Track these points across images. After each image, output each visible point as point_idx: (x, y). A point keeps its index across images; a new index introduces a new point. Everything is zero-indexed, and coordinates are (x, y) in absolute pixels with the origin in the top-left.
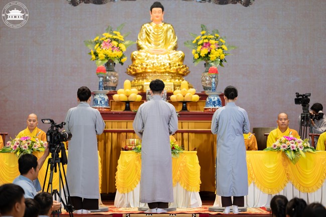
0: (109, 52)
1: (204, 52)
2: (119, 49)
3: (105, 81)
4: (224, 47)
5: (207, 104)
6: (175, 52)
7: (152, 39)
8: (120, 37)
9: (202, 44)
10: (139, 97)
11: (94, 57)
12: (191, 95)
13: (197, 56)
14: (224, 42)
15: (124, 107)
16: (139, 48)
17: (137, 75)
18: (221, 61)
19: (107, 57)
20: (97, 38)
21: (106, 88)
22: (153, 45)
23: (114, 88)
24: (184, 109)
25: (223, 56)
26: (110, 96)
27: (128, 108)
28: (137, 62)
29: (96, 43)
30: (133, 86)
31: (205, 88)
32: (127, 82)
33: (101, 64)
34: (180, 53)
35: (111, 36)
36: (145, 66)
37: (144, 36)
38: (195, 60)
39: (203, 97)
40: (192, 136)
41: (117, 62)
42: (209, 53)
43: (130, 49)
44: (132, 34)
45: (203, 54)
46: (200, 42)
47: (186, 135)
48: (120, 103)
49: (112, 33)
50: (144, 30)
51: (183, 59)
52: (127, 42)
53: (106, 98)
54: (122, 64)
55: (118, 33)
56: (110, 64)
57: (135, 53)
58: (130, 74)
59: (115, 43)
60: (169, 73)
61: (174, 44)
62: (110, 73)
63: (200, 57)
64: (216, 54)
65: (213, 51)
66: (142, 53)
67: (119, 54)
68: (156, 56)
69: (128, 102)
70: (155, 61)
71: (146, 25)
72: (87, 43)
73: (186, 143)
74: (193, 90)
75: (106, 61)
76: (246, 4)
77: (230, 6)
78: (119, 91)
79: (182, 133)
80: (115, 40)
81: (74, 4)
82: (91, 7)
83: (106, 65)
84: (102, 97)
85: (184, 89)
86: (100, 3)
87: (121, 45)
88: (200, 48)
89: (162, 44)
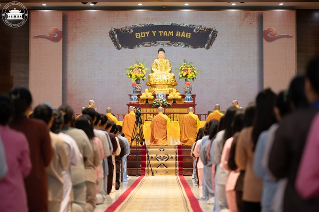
0: (137, 74)
1: (185, 74)
2: (143, 73)
3: (136, 88)
4: (195, 71)
5: (185, 100)
6: (170, 74)
7: (159, 67)
8: (143, 66)
9: (184, 70)
10: (153, 97)
11: (130, 76)
12: (177, 95)
13: (181, 76)
14: (195, 68)
15: (145, 102)
16: (152, 72)
17: (151, 85)
18: (193, 78)
19: (136, 77)
20: (131, 67)
21: (136, 92)
22: (159, 70)
23: (140, 92)
24: (174, 102)
25: (194, 76)
26: (138, 96)
27: (147, 102)
28: (151, 79)
29: (131, 69)
30: (149, 91)
31: (186, 92)
32: (147, 90)
33: (133, 80)
34: (173, 74)
35: (138, 66)
36: (155, 81)
37: (155, 66)
38: (180, 78)
39: (183, 96)
40: (178, 115)
41: (141, 79)
42: (187, 74)
43: (148, 73)
44: (149, 65)
45: (184, 75)
46: (183, 69)
47: (175, 115)
48: (143, 100)
49: (138, 64)
50: (155, 62)
51: (174, 77)
52: (146, 69)
53: (137, 97)
54: (144, 80)
55: (142, 64)
56: (138, 80)
57: (150, 74)
58: (148, 85)
59: (140, 70)
60: (167, 84)
61: (170, 69)
62: (137, 85)
63: (183, 76)
64: (190, 75)
65: (189, 73)
66: (154, 74)
67: (143, 75)
68: (161, 76)
69: (147, 99)
70: (160, 79)
71: (156, 60)
72: (126, 69)
73: (175, 118)
74: (178, 93)
75: (136, 79)
76: (208, 48)
77: (199, 50)
78: (143, 94)
79: (173, 113)
80: (140, 68)
81: (119, 49)
82: (127, 50)
83: (136, 81)
84: (134, 97)
85: (174, 93)
86: (132, 48)
87: (143, 71)
88: (183, 71)
89: (164, 70)
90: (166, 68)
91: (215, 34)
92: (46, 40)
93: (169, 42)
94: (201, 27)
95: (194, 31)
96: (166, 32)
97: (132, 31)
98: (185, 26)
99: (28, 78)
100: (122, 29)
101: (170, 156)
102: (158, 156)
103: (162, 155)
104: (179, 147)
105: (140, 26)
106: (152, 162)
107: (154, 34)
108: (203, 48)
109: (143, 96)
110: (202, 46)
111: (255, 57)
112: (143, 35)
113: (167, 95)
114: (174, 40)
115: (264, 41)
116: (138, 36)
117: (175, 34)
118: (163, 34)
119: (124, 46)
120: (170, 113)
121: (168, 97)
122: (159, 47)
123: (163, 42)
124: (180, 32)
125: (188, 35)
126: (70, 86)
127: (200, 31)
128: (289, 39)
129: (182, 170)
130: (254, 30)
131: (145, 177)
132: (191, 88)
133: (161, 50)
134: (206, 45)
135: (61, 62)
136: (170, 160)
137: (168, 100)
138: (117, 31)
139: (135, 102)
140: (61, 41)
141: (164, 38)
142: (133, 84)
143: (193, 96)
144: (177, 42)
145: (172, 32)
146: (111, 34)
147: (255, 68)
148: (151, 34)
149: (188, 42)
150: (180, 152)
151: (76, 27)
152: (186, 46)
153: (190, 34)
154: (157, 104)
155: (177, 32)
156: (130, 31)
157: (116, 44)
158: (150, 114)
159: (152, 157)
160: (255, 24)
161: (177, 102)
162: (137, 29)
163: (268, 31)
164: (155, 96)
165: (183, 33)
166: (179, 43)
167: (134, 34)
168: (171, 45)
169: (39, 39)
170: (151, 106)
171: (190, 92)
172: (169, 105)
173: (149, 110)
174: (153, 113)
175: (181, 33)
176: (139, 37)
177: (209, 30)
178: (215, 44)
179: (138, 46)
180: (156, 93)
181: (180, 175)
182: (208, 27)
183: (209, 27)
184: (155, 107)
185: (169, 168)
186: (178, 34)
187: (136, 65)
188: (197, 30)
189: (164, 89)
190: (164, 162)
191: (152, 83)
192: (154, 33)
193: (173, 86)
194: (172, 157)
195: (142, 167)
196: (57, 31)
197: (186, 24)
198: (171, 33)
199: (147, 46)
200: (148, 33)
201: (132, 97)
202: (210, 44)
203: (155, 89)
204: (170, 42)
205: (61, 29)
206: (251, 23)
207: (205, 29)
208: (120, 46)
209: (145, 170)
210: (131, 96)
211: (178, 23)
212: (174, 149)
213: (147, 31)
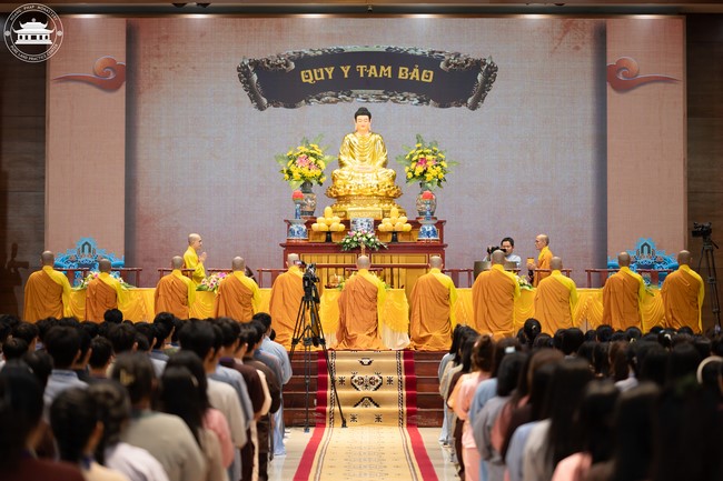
0: (305, 171)
1: (419, 170)
2: (318, 167)
3: (302, 205)
4: (443, 163)
5: (420, 234)
6: (385, 170)
7: (357, 154)
8: (318, 152)
9: (417, 161)
10: (342, 227)
11: (287, 176)
12: (402, 224)
13: (410, 175)
14: (443, 157)
15: (323, 238)
16: (341, 165)
17: (338, 197)
18: (440, 181)
19: (303, 177)
20: (291, 153)
21: (303, 213)
22: (358, 161)
23: (312, 214)
24: (395, 239)
25: (441, 175)
26: (308, 224)
27: (329, 240)
28: (338, 182)
29: (289, 158)
30: (335, 212)
31: (421, 213)
32: (328, 209)
33: (296, 185)
34: (391, 171)
35: (307, 150)
36: (348, 188)
37: (348, 149)
38: (408, 180)
39: (416, 224)
40: (403, 271)
41: (315, 182)
42: (425, 171)
43: (330, 166)
44: (333, 148)
45: (417, 173)
46: (414, 158)
47: (395, 270)
48: (319, 233)
49: (308, 147)
50: (347, 142)
51: (394, 178)
52: (327, 158)
53: (304, 227)
54: (321, 184)
55: (316, 146)
56: (306, 185)
57: (336, 171)
58: (331, 196)
59: (312, 159)
60: (377, 196)
61: (383, 159)
62: (306, 195)
63: (414, 176)
64: (433, 173)
65: (430, 169)
66: (345, 171)
67: (318, 173)
68: (361, 175)
69: (329, 233)
70: (360, 182)
71: (350, 136)
72: (278, 158)
74: (405, 219)
75: (302, 182)
76: (474, 107)
77: (453, 111)
78: (318, 219)
79: (392, 267)
80: (312, 155)
81: (261, 107)
82: (282, 110)
83: (302, 186)
84: (299, 227)
85: (393, 218)
86: (293, 106)
87: (319, 162)
88: (414, 164)
89: (369, 160)
90: (374, 156)
91: (491, 72)
92: (85, 86)
93: (381, 92)
94: (457, 55)
95: (442, 65)
96: (373, 67)
97: (293, 65)
98: (419, 53)
99: (44, 177)
100: (268, 61)
101: (385, 376)
102: (356, 378)
103: (367, 376)
104: (407, 353)
105: (312, 54)
106: (343, 393)
107: (346, 72)
108: (463, 107)
109: (320, 225)
110: (460, 101)
111: (587, 130)
112: (319, 75)
113: (377, 222)
114: (392, 87)
115: (610, 91)
116: (309, 77)
117: (395, 72)
118: (366, 74)
119: (275, 100)
120: (385, 267)
121: (380, 227)
122: (358, 103)
123: (372, 91)
124: (407, 70)
125: (427, 76)
126: (142, 198)
127: (455, 65)
128: (669, 85)
129: (415, 412)
130: (585, 63)
131: (327, 429)
132: (433, 205)
133: (363, 111)
134: (470, 101)
136: (386, 388)
137: (378, 233)
138: (257, 65)
139: (299, 239)
140: (123, 89)
141: (369, 83)
142: (295, 197)
143: (440, 224)
144: (400, 92)
145: (389, 68)
146: (243, 73)
147: (588, 155)
148: (338, 73)
149: (426, 93)
150: (409, 369)
151: (159, 56)
152: (421, 101)
153: (431, 72)
154: (354, 245)
155: (401, 69)
156: (287, 65)
157: (254, 98)
158: (337, 267)
159: (342, 381)
160: (588, 50)
161: (400, 238)
162: (304, 62)
163: (619, 67)
164: (346, 223)
165: (416, 70)
166: (406, 94)
167: (296, 72)
168: (386, 100)
169: (71, 84)
170: (338, 249)
171: (432, 214)
172: (381, 247)
173: (333, 259)
174: (344, 267)
175: (411, 70)
176: (310, 81)
177: (478, 64)
178: (491, 96)
179: (308, 102)
180: (351, 217)
181: (409, 425)
182: (475, 56)
183: (477, 57)
184: (348, 252)
185: (383, 409)
186: (403, 73)
187: (303, 149)
188: (448, 64)
189: (369, 208)
190: (370, 392)
191: (342, 192)
192: (346, 70)
193: (388, 198)
194: (390, 381)
195: (318, 404)
196: (112, 66)
197: (422, 49)
198: (386, 71)
199: (328, 102)
200: (330, 71)
201: (293, 227)
202: (480, 98)
203: (348, 208)
204: (385, 93)
205: (121, 61)
206: (577, 48)
207: (467, 61)
208: (265, 101)
209: (324, 412)
210: (290, 224)
211: (403, 46)
212: (394, 360)
213: (328, 67)
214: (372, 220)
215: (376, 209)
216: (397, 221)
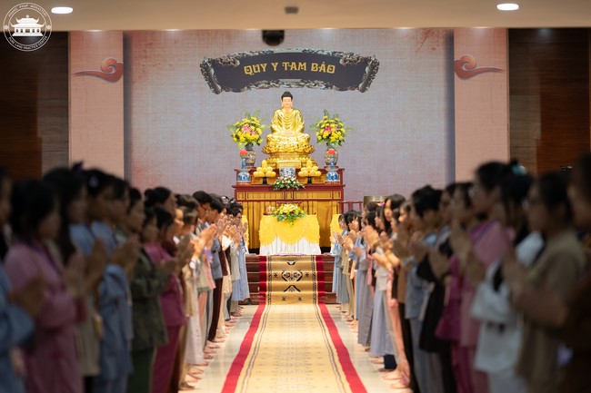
0: (248, 136)
1: (326, 134)
2: (257, 133)
3: (247, 159)
4: (342, 129)
5: (327, 178)
6: (302, 134)
7: (283, 123)
8: (257, 122)
9: (324, 128)
10: (274, 173)
11: (235, 139)
12: (314, 171)
13: (320, 138)
14: (342, 125)
15: (261, 181)
16: (273, 131)
17: (271, 153)
18: (340, 141)
19: (247, 140)
20: (238, 123)
21: (247, 165)
22: (284, 128)
23: (253, 164)
24: (310, 182)
25: (341, 138)
26: (251, 172)
27: (265, 182)
28: (271, 143)
29: (237, 127)
30: (269, 163)
31: (328, 164)
32: (264, 162)
33: (242, 146)
34: (307, 135)
35: (249, 121)
36: (277, 147)
37: (277, 121)
38: (319, 141)
39: (324, 172)
40: (316, 203)
41: (255, 143)
42: (330, 135)
43: (265, 132)
44: (267, 118)
45: (325, 137)
46: (323, 126)
47: (310, 203)
48: (258, 178)
49: (249, 119)
50: (276, 115)
51: (309, 140)
52: (263, 126)
53: (248, 174)
54: (259, 144)
55: (255, 119)
56: (249, 146)
57: (270, 136)
58: (266, 153)
59: (253, 128)
60: (297, 152)
61: (301, 127)
62: (249, 152)
63: (322, 138)
64: (335, 136)
65: (333, 134)
66: (275, 136)
67: (257, 137)
68: (286, 138)
69: (265, 178)
70: (286, 143)
71: (278, 111)
72: (229, 127)
73: (310, 209)
74: (316, 168)
75: (246, 143)
76: (363, 90)
77: (349, 92)
78: (258, 169)
79: (308, 201)
80: (254, 125)
81: (217, 92)
82: (231, 94)
83: (246, 146)
84: (244, 174)
85: (309, 167)
86: (240, 91)
87: (258, 129)
88: (322, 130)
89: (291, 128)
90: (295, 125)
91: (375, 66)
92: (96, 78)
93: (299, 80)
94: (352, 55)
95: (341, 61)
96: (294, 63)
97: (238, 63)
98: (325, 53)
99: (68, 142)
100: (221, 60)
101: (304, 272)
102: (285, 273)
103: (292, 272)
104: (318, 258)
105: (251, 55)
106: (274, 283)
107: (275, 67)
108: (356, 90)
109: (259, 173)
110: (354, 86)
111: (440, 105)
112: (257, 69)
113: (298, 170)
114: (307, 77)
115: (456, 77)
116: (249, 70)
117: (309, 67)
118: (289, 68)
119: (226, 87)
120: (303, 200)
121: (300, 173)
122: (283, 89)
123: (293, 80)
124: (317, 65)
125: (331, 69)
126: (136, 155)
127: (350, 61)
128: (497, 74)
129: (324, 295)
130: (440, 59)
131: (266, 306)
132: (336, 158)
133: (287, 94)
134: (360, 86)
135: (122, 115)
136: (305, 280)
137: (298, 178)
138: (214, 62)
139: (245, 182)
140: (122, 80)
141: (291, 74)
142: (242, 153)
143: (340, 171)
144: (313, 80)
145: (305, 64)
146: (204, 68)
147: (441, 123)
148: (270, 68)
149: (330, 81)
150: (320, 267)
151: (146, 57)
152: (327, 87)
153: (334, 67)
154: (282, 186)
155: (313, 64)
156: (234, 62)
157: (212, 85)
158: (271, 201)
159: (276, 275)
160: (441, 50)
161: (314, 181)
162: (246, 60)
163: (462, 62)
164: (277, 171)
165: (323, 65)
166: (316, 81)
167: (241, 68)
168: (303, 86)
169: (86, 77)
170: (271, 189)
171: (335, 164)
172: (301, 187)
173: (268, 196)
174: (275, 201)
175: (320, 65)
176: (250, 73)
177: (366, 61)
178: (374, 82)
179: (249, 88)
180: (280, 167)
181: (320, 303)
182: (363, 55)
183: (365, 56)
184: (278, 191)
185: (303, 292)
186: (314, 67)
187: (246, 120)
188: (345, 61)
189: (292, 160)
190: (294, 282)
191: (273, 150)
192: (275, 65)
193: (305, 154)
194: (307, 275)
195: (261, 290)
196: (114, 64)
197: (327, 51)
198: (302, 66)
199: (263, 88)
200: (264, 66)
201: (241, 174)
202: (367, 84)
203: (278, 161)
204: (302, 81)
205: (120, 61)
206: (434, 49)
207: (358, 59)
208: (219, 87)
209: (265, 295)
210: (238, 172)
211: (314, 49)
212: (310, 262)
213: (263, 63)
214: (294, 169)
215: (297, 161)
216: (311, 169)
